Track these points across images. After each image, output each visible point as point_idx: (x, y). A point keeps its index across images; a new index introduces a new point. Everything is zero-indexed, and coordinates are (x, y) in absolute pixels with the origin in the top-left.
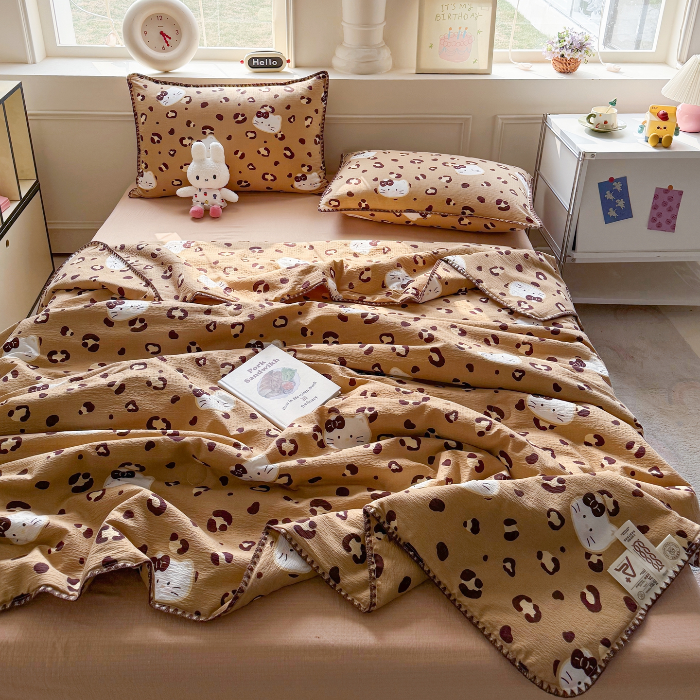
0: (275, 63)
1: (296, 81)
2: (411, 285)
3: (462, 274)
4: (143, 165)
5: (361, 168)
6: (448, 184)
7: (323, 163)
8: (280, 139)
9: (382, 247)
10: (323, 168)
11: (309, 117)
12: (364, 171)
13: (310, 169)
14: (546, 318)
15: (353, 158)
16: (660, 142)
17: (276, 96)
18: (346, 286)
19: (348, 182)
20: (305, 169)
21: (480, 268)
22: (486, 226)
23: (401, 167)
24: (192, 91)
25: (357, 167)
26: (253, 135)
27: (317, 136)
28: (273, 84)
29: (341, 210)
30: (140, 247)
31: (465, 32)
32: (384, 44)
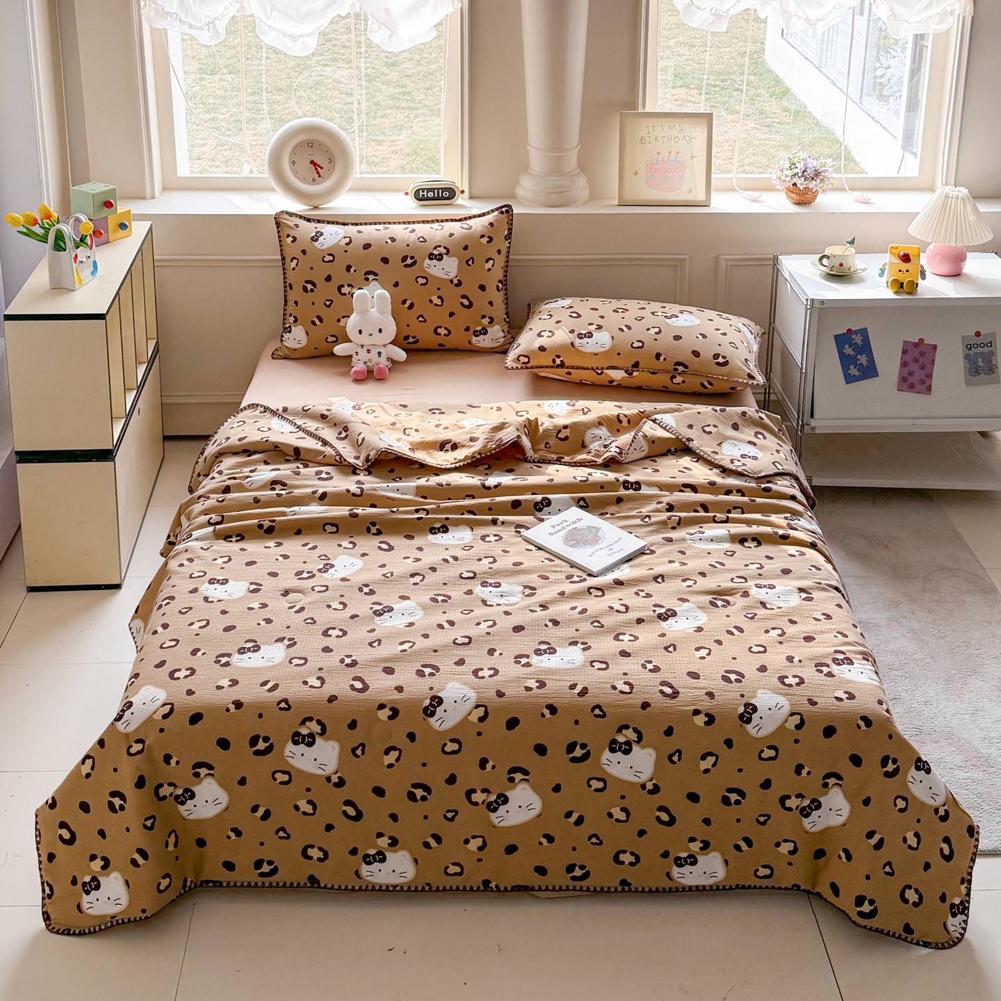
0: (446, 194)
1: (475, 217)
2: (613, 445)
3: (671, 433)
4: (292, 319)
5: (554, 319)
6: (657, 336)
7: (507, 313)
8: (456, 285)
9: (581, 408)
10: (507, 320)
11: (491, 259)
12: (558, 322)
13: (492, 321)
14: (760, 475)
15: (544, 307)
16: (902, 286)
17: (451, 235)
18: (542, 446)
19: (539, 335)
20: (486, 321)
21: (690, 427)
22: (702, 385)
23: (602, 317)
24: (352, 230)
25: (549, 317)
26: (424, 281)
27: (500, 281)
28: (447, 221)
29: (532, 368)
30: (306, 408)
31: (676, 157)
32: (579, 170)
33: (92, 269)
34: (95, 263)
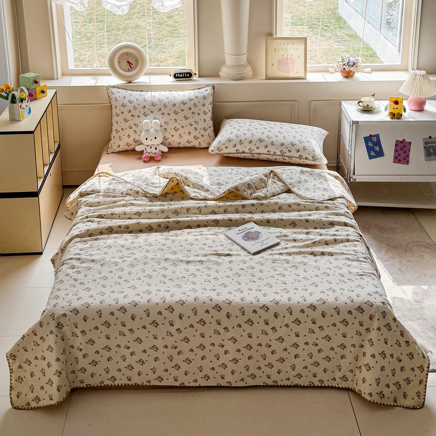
0: (188, 75)
16: (394, 115)
31: (291, 57)
32: (247, 64)
33: (28, 111)
34: (30, 108)
